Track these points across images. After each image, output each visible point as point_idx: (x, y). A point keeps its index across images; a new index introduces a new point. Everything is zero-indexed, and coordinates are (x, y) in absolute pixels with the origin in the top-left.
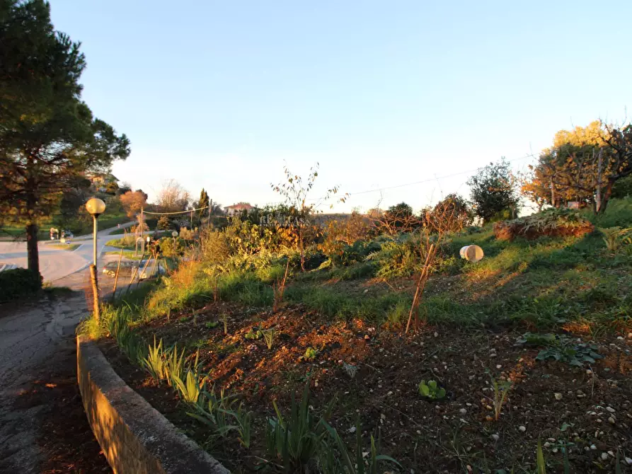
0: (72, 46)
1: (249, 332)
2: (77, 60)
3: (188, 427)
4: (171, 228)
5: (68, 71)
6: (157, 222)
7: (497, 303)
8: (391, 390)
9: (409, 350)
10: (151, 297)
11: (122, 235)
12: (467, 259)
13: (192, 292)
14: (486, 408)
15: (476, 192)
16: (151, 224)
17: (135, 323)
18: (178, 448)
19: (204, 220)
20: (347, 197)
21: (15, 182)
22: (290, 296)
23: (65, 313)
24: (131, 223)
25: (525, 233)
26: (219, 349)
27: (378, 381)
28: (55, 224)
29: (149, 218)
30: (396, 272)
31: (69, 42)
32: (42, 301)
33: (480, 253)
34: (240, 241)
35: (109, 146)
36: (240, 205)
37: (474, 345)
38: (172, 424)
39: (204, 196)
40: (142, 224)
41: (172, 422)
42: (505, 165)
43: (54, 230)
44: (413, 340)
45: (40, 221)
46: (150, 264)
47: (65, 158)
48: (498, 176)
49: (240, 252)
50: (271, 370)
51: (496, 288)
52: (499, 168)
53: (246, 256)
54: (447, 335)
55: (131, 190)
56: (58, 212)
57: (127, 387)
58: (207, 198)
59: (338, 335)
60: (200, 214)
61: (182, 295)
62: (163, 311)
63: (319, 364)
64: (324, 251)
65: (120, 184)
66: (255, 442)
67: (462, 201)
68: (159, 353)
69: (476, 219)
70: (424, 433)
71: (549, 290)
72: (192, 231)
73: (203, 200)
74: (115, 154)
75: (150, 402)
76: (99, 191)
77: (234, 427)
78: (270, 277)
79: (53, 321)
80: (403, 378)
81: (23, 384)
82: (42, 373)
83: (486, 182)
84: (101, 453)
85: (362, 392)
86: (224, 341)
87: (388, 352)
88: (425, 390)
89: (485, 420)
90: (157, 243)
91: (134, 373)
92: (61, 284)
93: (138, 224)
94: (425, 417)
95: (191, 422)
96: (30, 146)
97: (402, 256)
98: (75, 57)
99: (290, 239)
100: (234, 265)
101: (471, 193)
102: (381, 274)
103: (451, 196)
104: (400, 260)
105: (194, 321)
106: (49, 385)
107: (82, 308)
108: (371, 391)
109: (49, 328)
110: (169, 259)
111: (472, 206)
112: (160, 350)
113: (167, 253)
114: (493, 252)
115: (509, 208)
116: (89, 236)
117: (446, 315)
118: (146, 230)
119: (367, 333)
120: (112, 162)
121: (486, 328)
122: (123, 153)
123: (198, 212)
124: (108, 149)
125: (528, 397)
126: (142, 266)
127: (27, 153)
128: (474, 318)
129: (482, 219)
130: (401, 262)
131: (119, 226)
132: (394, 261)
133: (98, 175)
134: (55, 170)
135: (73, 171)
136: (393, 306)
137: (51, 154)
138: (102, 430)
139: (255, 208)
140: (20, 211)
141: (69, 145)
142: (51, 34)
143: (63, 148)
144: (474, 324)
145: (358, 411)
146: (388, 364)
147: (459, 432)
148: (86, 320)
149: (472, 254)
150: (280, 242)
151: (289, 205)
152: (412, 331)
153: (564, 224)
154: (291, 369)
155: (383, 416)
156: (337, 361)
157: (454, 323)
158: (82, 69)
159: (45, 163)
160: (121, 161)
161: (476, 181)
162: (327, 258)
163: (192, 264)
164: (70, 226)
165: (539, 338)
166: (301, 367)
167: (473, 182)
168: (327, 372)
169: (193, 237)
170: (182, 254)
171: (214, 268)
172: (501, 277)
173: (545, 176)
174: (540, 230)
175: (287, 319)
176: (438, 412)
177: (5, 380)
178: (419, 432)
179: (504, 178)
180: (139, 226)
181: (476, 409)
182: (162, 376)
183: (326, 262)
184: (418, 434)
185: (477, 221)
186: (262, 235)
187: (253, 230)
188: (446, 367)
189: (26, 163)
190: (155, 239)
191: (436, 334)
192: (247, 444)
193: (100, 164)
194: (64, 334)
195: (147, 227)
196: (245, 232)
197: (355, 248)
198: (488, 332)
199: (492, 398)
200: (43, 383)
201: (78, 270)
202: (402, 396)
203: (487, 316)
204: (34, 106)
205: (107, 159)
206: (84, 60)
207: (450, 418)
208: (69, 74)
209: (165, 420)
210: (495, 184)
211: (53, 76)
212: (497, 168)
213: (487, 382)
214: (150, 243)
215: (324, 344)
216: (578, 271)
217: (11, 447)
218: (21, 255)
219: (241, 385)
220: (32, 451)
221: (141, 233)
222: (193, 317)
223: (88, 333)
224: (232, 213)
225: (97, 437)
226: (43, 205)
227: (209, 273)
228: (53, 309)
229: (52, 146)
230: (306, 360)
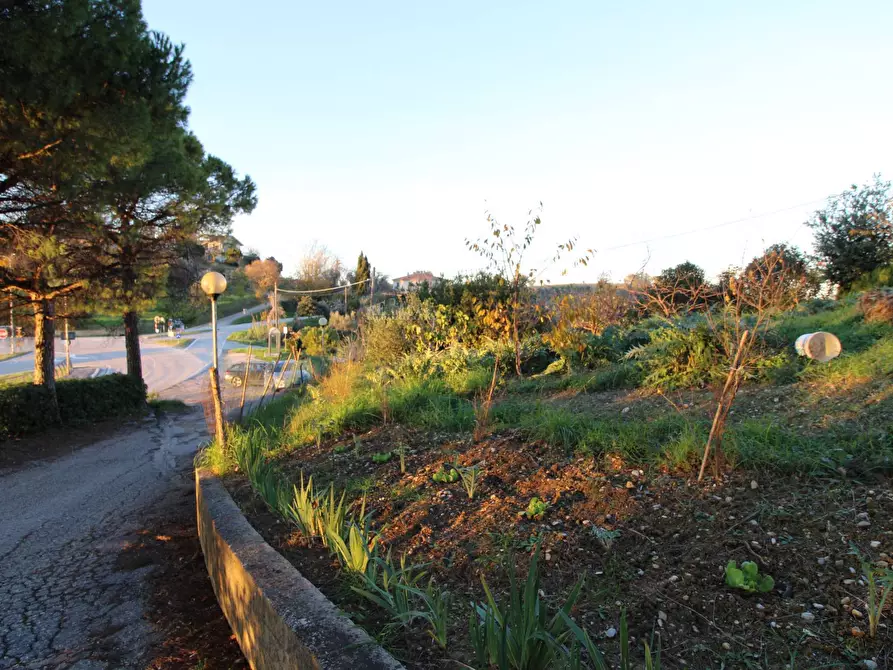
0: (173, 50)
1: (437, 470)
2: (180, 71)
3: (356, 609)
4: (317, 313)
5: (170, 89)
6: (296, 304)
7: (870, 432)
8: (674, 573)
9: (703, 508)
10: (293, 414)
11: (248, 325)
12: (809, 356)
13: (351, 408)
14: (851, 614)
15: (823, 238)
16: (289, 307)
17: (272, 453)
18: (341, 640)
19: (363, 300)
20: (589, 255)
21: (107, 253)
22: (501, 417)
23: (178, 436)
24: (263, 306)
26: (395, 495)
27: (651, 556)
28: (160, 310)
29: (284, 300)
30: (677, 380)
31: (168, 46)
33: (834, 346)
34: (419, 330)
35: (228, 195)
36: (418, 274)
37: (826, 505)
38: (332, 604)
39: (364, 263)
40: (276, 308)
41: (330, 599)
42: (880, 188)
43: (159, 319)
44: (712, 493)
45: (143, 306)
46: (289, 367)
47: (170, 215)
48: (868, 208)
49: (419, 348)
50: (474, 531)
51: (867, 406)
52: (869, 194)
53: (428, 354)
54: (774, 487)
55: (259, 259)
56: (163, 293)
57: (266, 545)
58: (368, 265)
59: (580, 480)
60: (358, 291)
61: (337, 413)
62: (311, 435)
63: (551, 525)
64: (552, 344)
65: (245, 251)
66: (454, 639)
67: (798, 256)
68: (309, 497)
69: (825, 286)
70: (736, 647)
72: (347, 316)
73: (362, 269)
74: (237, 206)
75: (299, 569)
76: (217, 261)
77: (421, 614)
78: (467, 387)
79: (162, 447)
80: (697, 555)
81: (128, 534)
82: (151, 520)
83: (845, 221)
84: (233, 637)
85: (625, 573)
86: (402, 482)
87: (667, 510)
88: (736, 578)
89: (849, 634)
90: (298, 335)
91: (274, 526)
92: (171, 396)
93: (270, 308)
94: (737, 622)
95: (357, 602)
96: (124, 200)
97: (687, 354)
98: (178, 67)
99: (497, 326)
100: (412, 368)
101: (814, 240)
102: (651, 381)
103: (776, 248)
104: (684, 358)
105: (355, 451)
106: (160, 537)
107: (200, 430)
108: (641, 572)
109: (158, 456)
110: (316, 360)
111: (816, 263)
112: (309, 494)
113: (312, 350)
114: (861, 344)
115: (888, 265)
116: (206, 328)
117: (773, 453)
118: (282, 317)
119: (630, 479)
120: (233, 218)
121: (848, 475)
122: (247, 205)
123: (354, 287)
124: (227, 199)
126: (278, 369)
127: (121, 211)
128: (825, 459)
129: (837, 285)
130: (686, 362)
132: (674, 361)
133: (214, 238)
134: (157, 233)
135: (182, 234)
136: (675, 436)
137: (151, 211)
138: (233, 605)
139: (441, 279)
140: (115, 292)
141: (174, 196)
142: (144, 35)
143: (167, 201)
144: (826, 470)
145: (618, 603)
146: (668, 530)
147: (801, 652)
148: (207, 447)
149: (818, 347)
150: (480, 331)
151: (494, 272)
152: (710, 479)
154: (506, 531)
155: (662, 615)
156: (581, 522)
157: (786, 465)
158: (188, 83)
159: (144, 224)
160: (245, 215)
161: (823, 219)
162: (559, 357)
163: (350, 366)
164: (180, 314)
166: (522, 528)
167: (818, 221)
168: (565, 538)
169: (348, 326)
170: (334, 352)
171: (381, 372)
172: (877, 387)
175: (497, 452)
176: (761, 614)
177: (105, 527)
178: (726, 645)
179: (878, 211)
180: (272, 311)
181: (832, 614)
182: (313, 532)
183: (555, 363)
184: (725, 649)
185: (827, 290)
186: (453, 321)
187: (438, 313)
188: (773, 541)
189: (119, 225)
190: (295, 330)
191: (754, 485)
192: (443, 643)
193: (217, 222)
194: (177, 466)
195: (283, 312)
196: (426, 316)
197: (605, 341)
198: (853, 483)
199: (863, 598)
200: (152, 535)
201: (192, 375)
202: (695, 583)
203: (850, 456)
204: (127, 143)
205: (226, 213)
206: (190, 69)
207: (783, 627)
208: (171, 92)
209: (321, 597)
210: (862, 222)
211: (150, 97)
212: (864, 195)
213: (852, 570)
214: (289, 335)
215: (558, 494)
217: (115, 621)
218: (117, 355)
219: (429, 550)
220: (142, 628)
221: (274, 321)
222: (353, 446)
223: (209, 465)
224: (406, 287)
225: (226, 614)
226: (144, 284)
227: (375, 380)
228: (162, 431)
229: (152, 198)
230: (529, 517)
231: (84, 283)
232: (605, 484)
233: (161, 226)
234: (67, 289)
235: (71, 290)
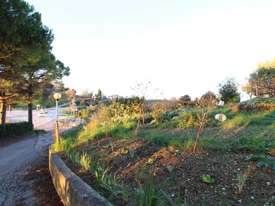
0: (49, 31)
1: (122, 150)
2: (51, 36)
3: (100, 191)
4: (86, 105)
5: (47, 41)
6: (80, 102)
7: (235, 140)
8: (189, 178)
9: (195, 160)
10: (79, 134)
11: (65, 108)
12: (219, 120)
13: (97, 132)
14: (234, 188)
15: (220, 90)
16: (78, 103)
17: (73, 145)
18: (97, 200)
19: (99, 102)
21: (24, 86)
22: (140, 135)
23: (43, 140)
24: (70, 103)
25: (245, 109)
26: (110, 158)
27: (182, 174)
28: (39, 103)
29: (76, 101)
30: (186, 126)
31: (48, 29)
32: (33, 135)
33: (224, 118)
34: (116, 111)
35: (62, 71)
36: (115, 95)
37: (226, 159)
38: (93, 190)
39: (100, 92)
40: (74, 103)
41: (93, 188)
42: (233, 78)
43: (38, 106)
44: (197, 156)
45: (34, 102)
46: (77, 121)
47: (44, 76)
48: (231, 83)
49: (116, 116)
50: (134, 168)
51: (234, 133)
52: (231, 79)
53: (119, 117)
54: (213, 154)
55: (69, 89)
57: (72, 173)
58: (101, 92)
59: (162, 153)
60: (98, 99)
61: (93, 134)
62: (85, 140)
63: (155, 166)
64: (153, 115)
65: (65, 87)
66: (130, 199)
67: (214, 94)
69: (221, 102)
70: (206, 198)
71: (259, 135)
72: (94, 106)
73: (99, 93)
74: (64, 74)
75: (83, 180)
76: (57, 89)
77: (120, 192)
78: (130, 127)
79: (38, 144)
80: (194, 173)
81: (27, 170)
82: (35, 166)
83: (225, 86)
84: (61, 201)
85: (176, 179)
86: (112, 154)
87: (186, 161)
88: (205, 179)
89: (234, 193)
90: (80, 111)
91: (74, 167)
92: (41, 128)
93: (72, 103)
94: (206, 191)
95: (101, 189)
96: (31, 71)
97: (188, 119)
98: (50, 35)
99: (138, 110)
100: (114, 121)
101: (218, 90)
102: (179, 126)
103: (208, 92)
104: (187, 120)
105: (98, 145)
106: (38, 171)
107: (50, 138)
108: (180, 178)
109: (36, 146)
110: (85, 118)
111: (218, 95)
112: (85, 157)
114: (230, 117)
115: (236, 97)
116: (54, 108)
117: (212, 145)
118: (75, 106)
119: (175, 153)
120: (63, 78)
121: (231, 151)
122: (67, 74)
123: (97, 98)
124: (62, 72)
125: (254, 184)
126: (74, 121)
127: (30, 74)
128: (225, 147)
129: (223, 102)
130: (188, 121)
131: (64, 104)
132: (185, 121)
133: (56, 83)
134: (40, 81)
135: (48, 81)
136: (187, 141)
137: (39, 74)
138: (62, 191)
139: (122, 97)
140: (26, 97)
141: (46, 71)
142: (41, 26)
143: (44, 72)
144: (225, 150)
145: (174, 187)
146: (186, 167)
147: (223, 199)
148: (53, 144)
149: (221, 118)
150: (132, 111)
151: (136, 95)
152: (196, 152)
153: (264, 105)
154: (143, 167)
155: (186, 190)
156: (163, 165)
157: (215, 149)
158: (53, 40)
159: (36, 78)
162: (154, 119)
163: (96, 120)
164: (45, 104)
165: (257, 156)
166: (147, 167)
167: (219, 86)
168: (159, 169)
169: (95, 109)
170: (90, 116)
171: (105, 122)
172: (236, 128)
173: (253, 83)
174: (252, 107)
175: (139, 145)
176: (212, 189)
177: (20, 168)
178: (204, 198)
179: (233, 84)
180: (72, 104)
181: (230, 188)
182: (87, 169)
183: (153, 121)
186: (125, 108)
187: (121, 106)
188: (214, 169)
189: (29, 78)
190: (79, 110)
191: (208, 154)
192: (127, 200)
193: (58, 79)
194: (43, 149)
195: (76, 105)
196: (118, 107)
197: (167, 115)
198: (232, 153)
199: (237, 184)
200: (35, 170)
202: (195, 181)
203: (231, 146)
204: (34, 55)
205: (61, 76)
206: (54, 36)
207: (218, 192)
208: (48, 42)
209: (90, 188)
210: (229, 86)
211: (41, 43)
213: (234, 176)
214: (77, 111)
215: (156, 157)
216: (272, 126)
217: (24, 197)
218: (25, 116)
219: (121, 174)
220: (32, 199)
221: (73, 107)
222: (98, 143)
223: (54, 149)
224: (112, 99)
225: (59, 194)
226: (35, 95)
227: (103, 125)
228: (38, 139)
229: (39, 71)
230: (149, 163)
231: (17, 95)
232: (169, 154)
233: (41, 79)
234: (11, 96)
235: (13, 97)
